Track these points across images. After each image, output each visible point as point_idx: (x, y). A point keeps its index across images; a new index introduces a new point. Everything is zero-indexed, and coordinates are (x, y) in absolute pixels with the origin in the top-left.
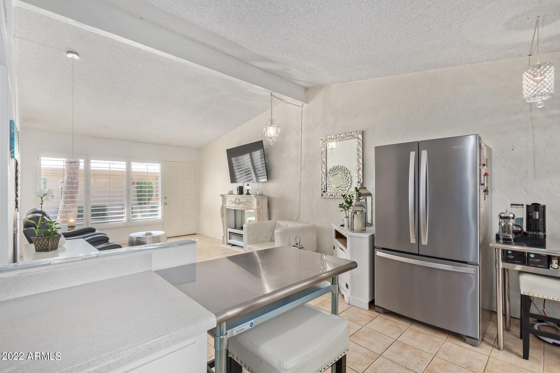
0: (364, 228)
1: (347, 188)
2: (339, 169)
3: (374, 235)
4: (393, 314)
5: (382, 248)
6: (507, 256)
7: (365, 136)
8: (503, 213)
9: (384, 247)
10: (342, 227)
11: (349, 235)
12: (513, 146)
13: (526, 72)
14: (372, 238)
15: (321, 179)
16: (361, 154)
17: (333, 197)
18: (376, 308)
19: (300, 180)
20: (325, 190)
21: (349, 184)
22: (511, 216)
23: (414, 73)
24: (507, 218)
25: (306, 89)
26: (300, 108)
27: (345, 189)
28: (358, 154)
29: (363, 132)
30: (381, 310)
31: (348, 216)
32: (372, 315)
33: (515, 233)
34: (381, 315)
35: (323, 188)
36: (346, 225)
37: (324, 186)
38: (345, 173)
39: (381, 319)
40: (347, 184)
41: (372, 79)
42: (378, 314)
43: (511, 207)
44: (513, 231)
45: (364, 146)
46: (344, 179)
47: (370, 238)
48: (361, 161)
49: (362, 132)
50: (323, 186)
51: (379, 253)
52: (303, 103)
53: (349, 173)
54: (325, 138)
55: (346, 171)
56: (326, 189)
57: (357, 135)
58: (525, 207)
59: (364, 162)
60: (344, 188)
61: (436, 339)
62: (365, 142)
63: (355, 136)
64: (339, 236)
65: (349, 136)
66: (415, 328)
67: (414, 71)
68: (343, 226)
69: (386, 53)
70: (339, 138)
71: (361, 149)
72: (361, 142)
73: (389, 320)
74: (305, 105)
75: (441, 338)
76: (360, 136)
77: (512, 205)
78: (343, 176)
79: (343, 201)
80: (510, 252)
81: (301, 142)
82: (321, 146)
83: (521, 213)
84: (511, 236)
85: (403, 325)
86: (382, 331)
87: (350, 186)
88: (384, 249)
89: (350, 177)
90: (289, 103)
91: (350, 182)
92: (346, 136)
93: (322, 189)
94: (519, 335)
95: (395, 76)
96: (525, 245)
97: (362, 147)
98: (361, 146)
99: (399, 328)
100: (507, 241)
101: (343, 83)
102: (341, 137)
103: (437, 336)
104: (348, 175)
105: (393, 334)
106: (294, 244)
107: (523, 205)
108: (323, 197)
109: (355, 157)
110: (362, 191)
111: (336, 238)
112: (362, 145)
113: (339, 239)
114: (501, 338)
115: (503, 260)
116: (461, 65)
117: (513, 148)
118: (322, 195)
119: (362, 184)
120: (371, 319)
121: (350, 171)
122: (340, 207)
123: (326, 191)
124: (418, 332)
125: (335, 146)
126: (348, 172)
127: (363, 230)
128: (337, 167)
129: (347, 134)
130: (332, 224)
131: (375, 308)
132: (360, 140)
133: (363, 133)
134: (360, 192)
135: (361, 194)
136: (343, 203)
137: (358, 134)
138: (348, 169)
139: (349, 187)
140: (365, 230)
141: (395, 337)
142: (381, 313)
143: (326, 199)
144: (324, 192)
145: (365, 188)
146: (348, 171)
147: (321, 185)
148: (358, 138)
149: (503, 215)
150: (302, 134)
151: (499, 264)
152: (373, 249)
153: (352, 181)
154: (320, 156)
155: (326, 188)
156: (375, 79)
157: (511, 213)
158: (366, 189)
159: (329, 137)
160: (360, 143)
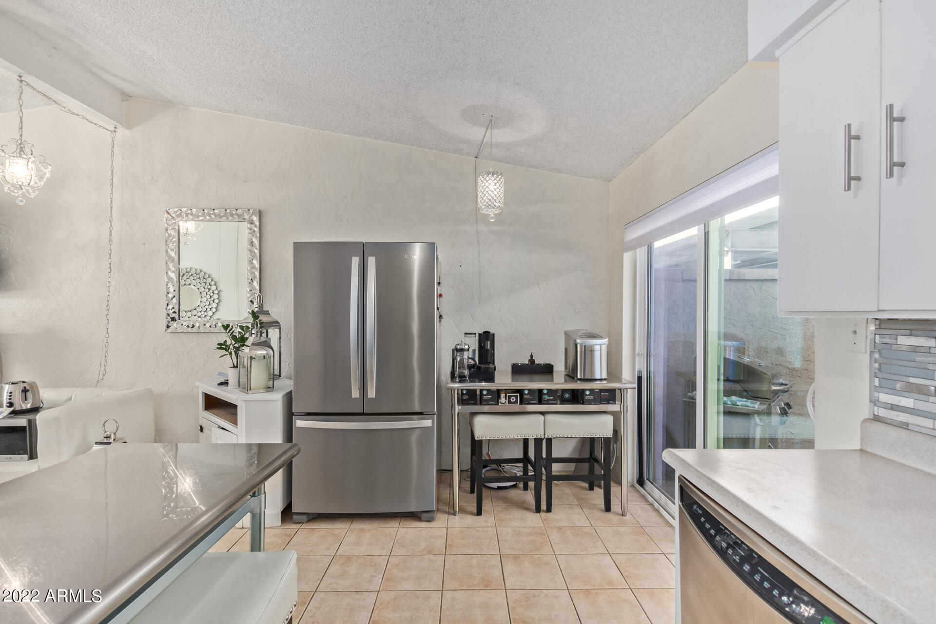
0: (271, 382)
1: (210, 313)
2: (192, 275)
3: (291, 392)
4: (321, 518)
5: (305, 413)
6: (462, 396)
7: (264, 219)
8: (458, 345)
9: (308, 412)
10: (222, 387)
11: (242, 400)
12: (460, 262)
13: (481, 177)
14: (289, 398)
15: (166, 293)
16: (257, 251)
17: (194, 330)
18: (294, 517)
19: (108, 293)
20: (176, 316)
21: (214, 305)
22: (466, 347)
23: (346, 135)
24: (462, 350)
25: (126, 97)
26: (109, 133)
27: (206, 314)
28: (250, 250)
29: (260, 212)
30: (305, 518)
31: (236, 365)
32: (288, 532)
33: (470, 367)
34: (304, 526)
35: (171, 312)
36: (232, 380)
37: (173, 308)
38: (205, 283)
39: (305, 532)
40: (210, 304)
41: (277, 123)
42: (298, 526)
43: (465, 336)
44: (468, 365)
45: (263, 238)
46: (204, 294)
47: (283, 400)
48: (256, 263)
49: (258, 213)
50: (170, 307)
51: (300, 423)
52: (116, 124)
53: (215, 285)
54: (176, 209)
55: (209, 280)
56: (177, 314)
57: (248, 217)
58: (477, 335)
59: (262, 267)
60: (203, 313)
61: (387, 531)
62: (263, 231)
63: (245, 217)
64: (212, 403)
65: (232, 215)
66: (358, 525)
67: (348, 133)
68: (225, 383)
69: (311, 88)
70: (210, 215)
71: (256, 242)
72: (257, 230)
73: (317, 530)
74: (122, 131)
75: (392, 528)
76: (255, 219)
77: (465, 334)
78: (202, 289)
79: (225, 337)
80: (465, 392)
81: (111, 210)
82: (166, 225)
83: (473, 344)
84: (466, 372)
85: (340, 527)
86: (311, 551)
87: (216, 308)
88: (309, 415)
89: (216, 292)
90: (78, 115)
91: (217, 301)
92: (225, 215)
93: (168, 315)
94: (469, 489)
95: (318, 130)
96: (477, 380)
97: (258, 238)
98: (256, 238)
99: (335, 535)
100: (462, 379)
101: (219, 111)
102: (214, 214)
103: (387, 526)
104: (213, 288)
105: (328, 549)
106: (101, 439)
107: (475, 334)
108: (170, 330)
109: (245, 255)
110: (263, 318)
111: (206, 409)
112: (258, 235)
113: (213, 411)
114: (456, 499)
115: (459, 404)
116: (408, 145)
117: (460, 264)
118: (168, 327)
119: (261, 306)
120: (288, 539)
121: (216, 279)
122: (218, 348)
123: (177, 318)
124: (363, 530)
125: (194, 230)
126: (213, 283)
127: (269, 388)
128: (188, 270)
129: (228, 211)
130: (197, 384)
131: (292, 517)
132: (256, 226)
133: (260, 214)
134: (261, 320)
135: (263, 322)
136: (225, 342)
137: (251, 214)
138: (213, 276)
139: (214, 310)
140: (273, 387)
141: (332, 552)
142: (303, 523)
143: (176, 334)
144: (173, 319)
145: (267, 313)
146: (212, 280)
147: (166, 304)
148: (252, 223)
149: (459, 347)
150: (112, 193)
151: (455, 408)
152: (289, 416)
153: (221, 298)
154: (163, 247)
155: (177, 312)
156: (283, 124)
157: (465, 344)
158: (269, 314)
159: (185, 209)
160: (254, 231)
